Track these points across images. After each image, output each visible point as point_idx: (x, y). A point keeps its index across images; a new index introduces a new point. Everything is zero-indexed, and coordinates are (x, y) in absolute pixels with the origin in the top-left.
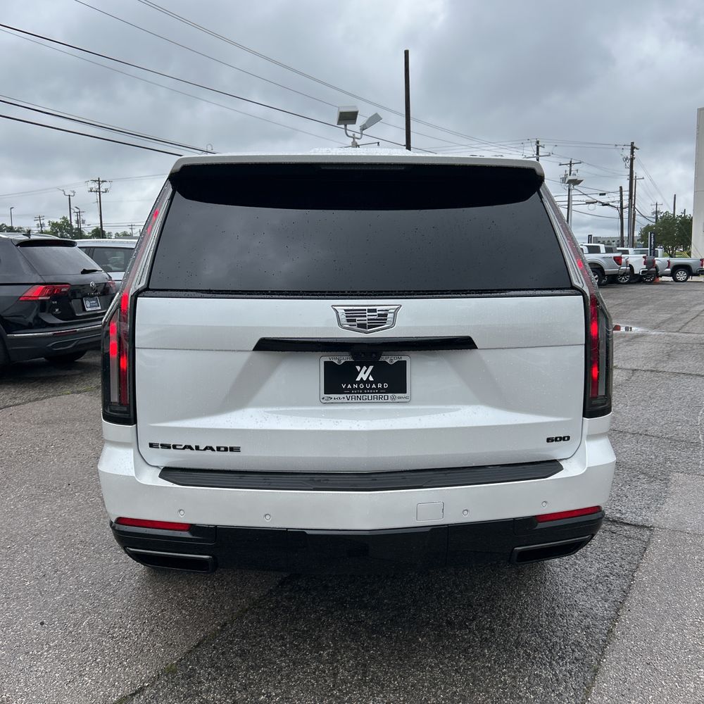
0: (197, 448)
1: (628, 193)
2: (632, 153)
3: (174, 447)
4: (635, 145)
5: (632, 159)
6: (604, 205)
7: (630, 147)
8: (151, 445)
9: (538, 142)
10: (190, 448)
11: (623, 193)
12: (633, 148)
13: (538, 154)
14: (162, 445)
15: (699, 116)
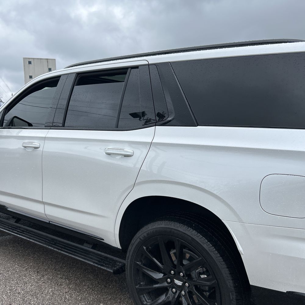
15: (24, 61)
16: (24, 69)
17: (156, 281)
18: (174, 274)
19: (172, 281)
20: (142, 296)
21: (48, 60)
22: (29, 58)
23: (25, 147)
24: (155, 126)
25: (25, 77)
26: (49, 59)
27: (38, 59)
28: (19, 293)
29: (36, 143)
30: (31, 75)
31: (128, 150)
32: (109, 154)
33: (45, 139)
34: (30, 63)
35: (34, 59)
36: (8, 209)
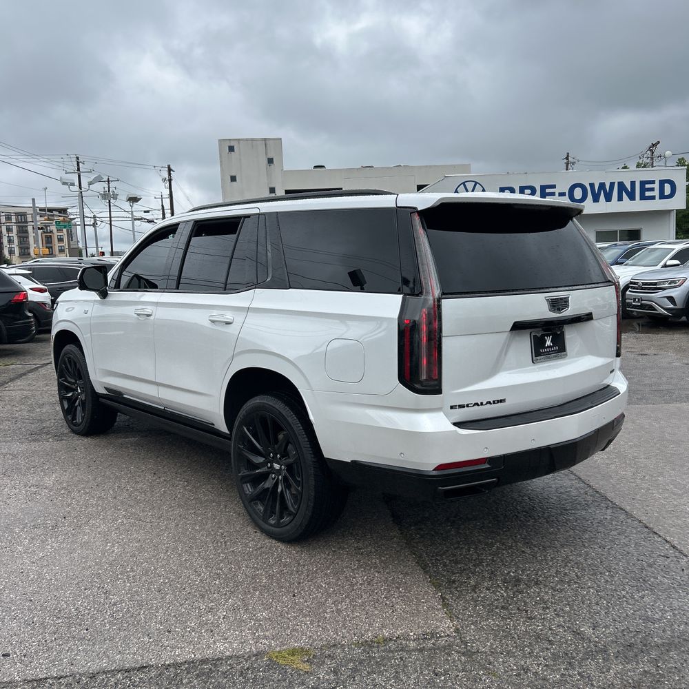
0: (482, 404)
1: (169, 211)
2: (170, 174)
3: (468, 406)
4: (171, 167)
5: (170, 181)
6: (149, 221)
7: (167, 169)
8: (452, 407)
9: (78, 158)
10: (477, 404)
11: (165, 211)
12: (170, 170)
13: (79, 169)
14: (459, 406)
15: (220, 145)
16: (221, 162)
17: (257, 466)
18: (273, 458)
19: (272, 466)
20: (245, 486)
21: (267, 142)
22: (230, 140)
23: (138, 315)
24: (255, 288)
25: (222, 179)
26: (269, 139)
27: (247, 140)
28: (127, 490)
29: (149, 310)
30: (233, 174)
31: (229, 316)
32: (213, 322)
33: (157, 304)
34: (231, 149)
35: (239, 140)
36: (125, 396)
